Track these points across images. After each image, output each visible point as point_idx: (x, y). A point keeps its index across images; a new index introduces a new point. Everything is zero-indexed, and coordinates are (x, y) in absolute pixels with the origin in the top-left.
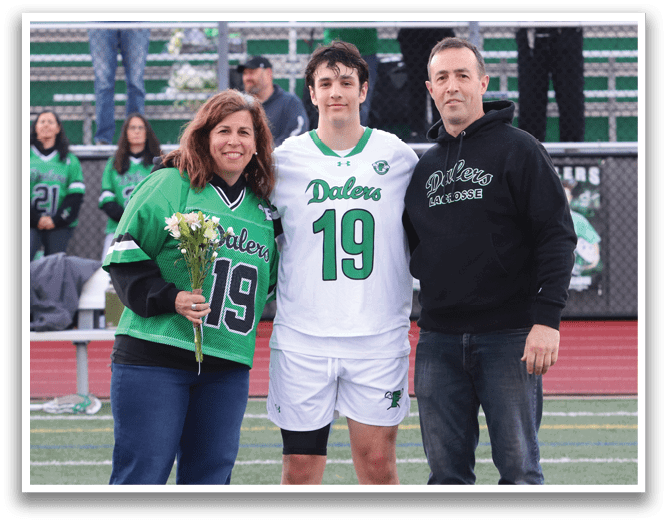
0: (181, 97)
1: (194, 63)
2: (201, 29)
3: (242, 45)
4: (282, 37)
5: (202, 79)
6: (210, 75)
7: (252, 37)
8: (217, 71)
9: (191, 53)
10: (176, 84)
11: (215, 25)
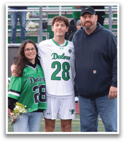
0: (29, 30)
1: (33, 21)
2: (35, 12)
3: (46, 16)
4: (57, 13)
5: (35, 25)
6: (37, 24)
7: (49, 14)
8: (39, 23)
9: (32, 18)
10: (28, 27)
11: (39, 10)
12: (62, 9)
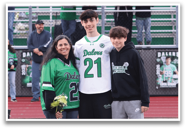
0: (18, 32)
1: (22, 22)
2: (24, 12)
3: (36, 17)
4: (48, 15)
5: (24, 27)
6: (27, 26)
7: (39, 15)
8: (29, 25)
9: (21, 19)
10: (17, 28)
11: (28, 11)
12: (53, 10)
